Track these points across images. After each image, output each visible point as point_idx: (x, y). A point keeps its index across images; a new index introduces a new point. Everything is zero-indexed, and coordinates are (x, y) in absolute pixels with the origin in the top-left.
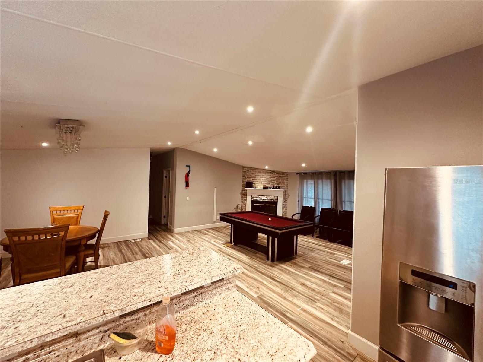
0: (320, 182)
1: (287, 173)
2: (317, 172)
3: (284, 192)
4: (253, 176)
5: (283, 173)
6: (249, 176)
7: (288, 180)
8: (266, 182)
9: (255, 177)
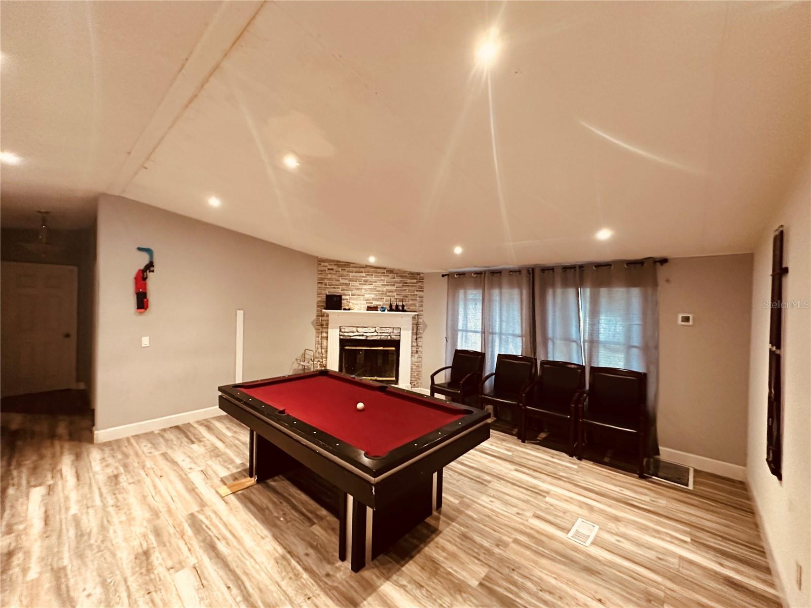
0: (496, 292)
1: (422, 275)
2: (489, 270)
3: (414, 318)
4: (342, 281)
5: (413, 275)
6: (334, 282)
7: (423, 291)
8: (373, 296)
9: (348, 285)
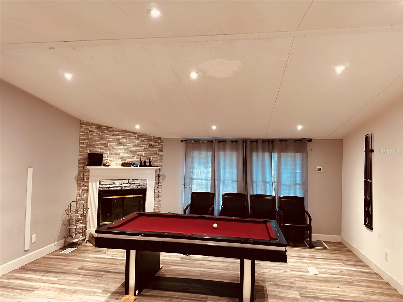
1: (162, 140)
2: (218, 139)
3: (156, 171)
4: (101, 142)
5: (157, 139)
6: (95, 143)
7: (162, 151)
8: (127, 155)
